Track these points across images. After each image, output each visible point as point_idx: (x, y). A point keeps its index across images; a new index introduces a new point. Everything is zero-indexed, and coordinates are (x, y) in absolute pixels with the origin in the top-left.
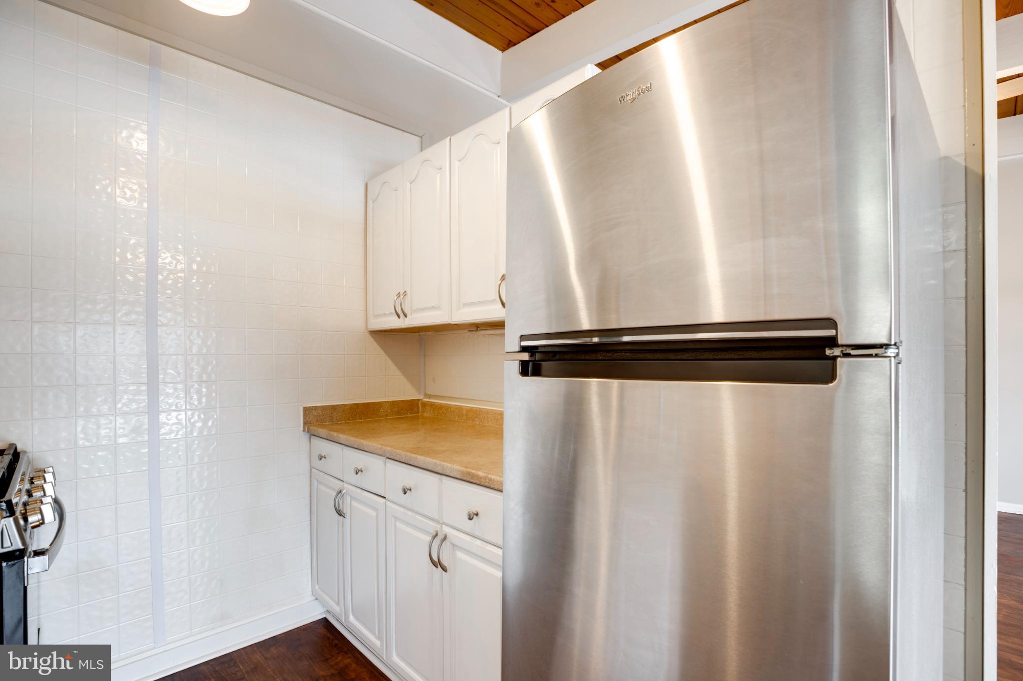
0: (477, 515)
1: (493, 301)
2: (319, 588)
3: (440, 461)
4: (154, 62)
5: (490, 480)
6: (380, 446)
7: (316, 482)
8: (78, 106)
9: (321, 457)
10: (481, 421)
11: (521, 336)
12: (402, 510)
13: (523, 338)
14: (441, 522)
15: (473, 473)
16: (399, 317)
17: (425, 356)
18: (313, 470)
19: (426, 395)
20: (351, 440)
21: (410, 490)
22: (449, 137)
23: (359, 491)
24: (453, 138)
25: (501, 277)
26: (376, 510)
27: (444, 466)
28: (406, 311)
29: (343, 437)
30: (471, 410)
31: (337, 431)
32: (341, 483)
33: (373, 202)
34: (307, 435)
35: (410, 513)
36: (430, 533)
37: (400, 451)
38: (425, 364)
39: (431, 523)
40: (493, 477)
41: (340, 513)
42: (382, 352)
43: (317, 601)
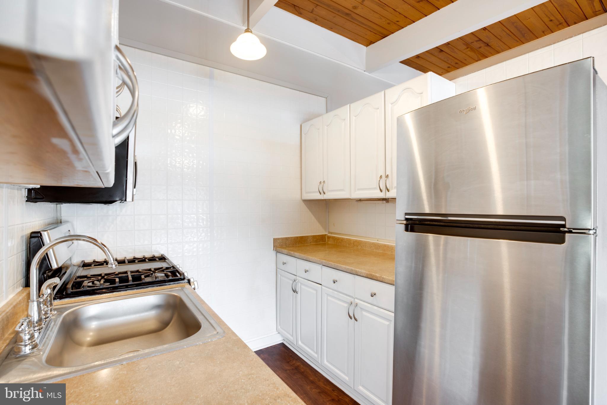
0: (375, 294)
1: (375, 188)
2: (280, 327)
3: (355, 268)
4: (211, 77)
5: (383, 278)
6: (319, 259)
7: (280, 275)
8: (183, 102)
9: (284, 263)
10: (362, 247)
11: (406, 213)
12: (331, 291)
13: (406, 214)
14: (354, 297)
15: (373, 275)
16: (321, 194)
17: (329, 212)
18: (278, 269)
19: (329, 232)
20: (303, 256)
21: (337, 281)
22: (349, 104)
23: (306, 281)
24: (352, 105)
25: (380, 177)
26: (316, 290)
27: (356, 270)
28: (325, 191)
29: (297, 254)
30: (356, 241)
31: (293, 251)
32: (295, 277)
33: (305, 134)
34: (275, 252)
35: (336, 292)
36: (349, 303)
37: (331, 262)
38: (329, 216)
39: (348, 298)
40: (384, 277)
41: (295, 291)
42: (308, 210)
43: (279, 334)
